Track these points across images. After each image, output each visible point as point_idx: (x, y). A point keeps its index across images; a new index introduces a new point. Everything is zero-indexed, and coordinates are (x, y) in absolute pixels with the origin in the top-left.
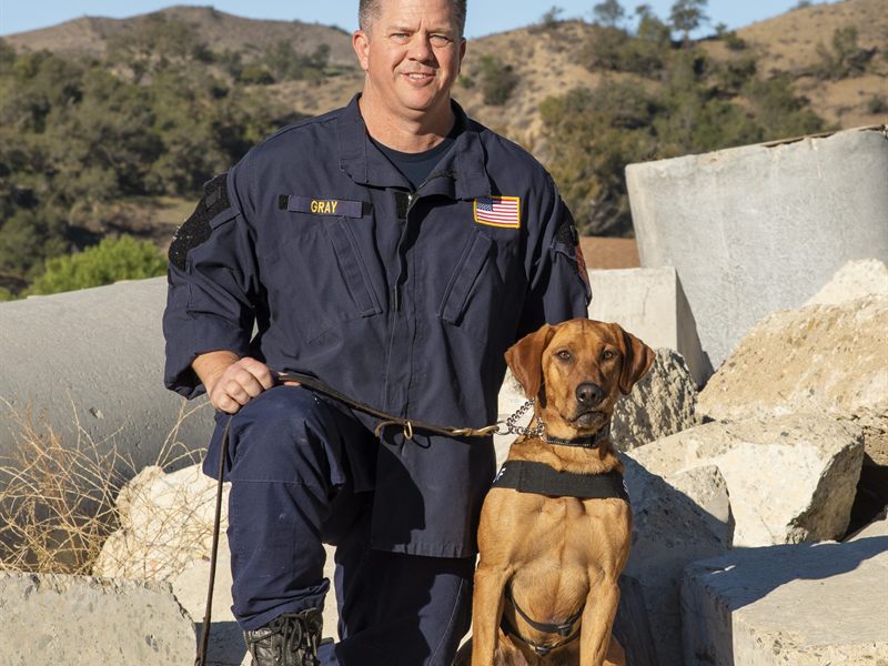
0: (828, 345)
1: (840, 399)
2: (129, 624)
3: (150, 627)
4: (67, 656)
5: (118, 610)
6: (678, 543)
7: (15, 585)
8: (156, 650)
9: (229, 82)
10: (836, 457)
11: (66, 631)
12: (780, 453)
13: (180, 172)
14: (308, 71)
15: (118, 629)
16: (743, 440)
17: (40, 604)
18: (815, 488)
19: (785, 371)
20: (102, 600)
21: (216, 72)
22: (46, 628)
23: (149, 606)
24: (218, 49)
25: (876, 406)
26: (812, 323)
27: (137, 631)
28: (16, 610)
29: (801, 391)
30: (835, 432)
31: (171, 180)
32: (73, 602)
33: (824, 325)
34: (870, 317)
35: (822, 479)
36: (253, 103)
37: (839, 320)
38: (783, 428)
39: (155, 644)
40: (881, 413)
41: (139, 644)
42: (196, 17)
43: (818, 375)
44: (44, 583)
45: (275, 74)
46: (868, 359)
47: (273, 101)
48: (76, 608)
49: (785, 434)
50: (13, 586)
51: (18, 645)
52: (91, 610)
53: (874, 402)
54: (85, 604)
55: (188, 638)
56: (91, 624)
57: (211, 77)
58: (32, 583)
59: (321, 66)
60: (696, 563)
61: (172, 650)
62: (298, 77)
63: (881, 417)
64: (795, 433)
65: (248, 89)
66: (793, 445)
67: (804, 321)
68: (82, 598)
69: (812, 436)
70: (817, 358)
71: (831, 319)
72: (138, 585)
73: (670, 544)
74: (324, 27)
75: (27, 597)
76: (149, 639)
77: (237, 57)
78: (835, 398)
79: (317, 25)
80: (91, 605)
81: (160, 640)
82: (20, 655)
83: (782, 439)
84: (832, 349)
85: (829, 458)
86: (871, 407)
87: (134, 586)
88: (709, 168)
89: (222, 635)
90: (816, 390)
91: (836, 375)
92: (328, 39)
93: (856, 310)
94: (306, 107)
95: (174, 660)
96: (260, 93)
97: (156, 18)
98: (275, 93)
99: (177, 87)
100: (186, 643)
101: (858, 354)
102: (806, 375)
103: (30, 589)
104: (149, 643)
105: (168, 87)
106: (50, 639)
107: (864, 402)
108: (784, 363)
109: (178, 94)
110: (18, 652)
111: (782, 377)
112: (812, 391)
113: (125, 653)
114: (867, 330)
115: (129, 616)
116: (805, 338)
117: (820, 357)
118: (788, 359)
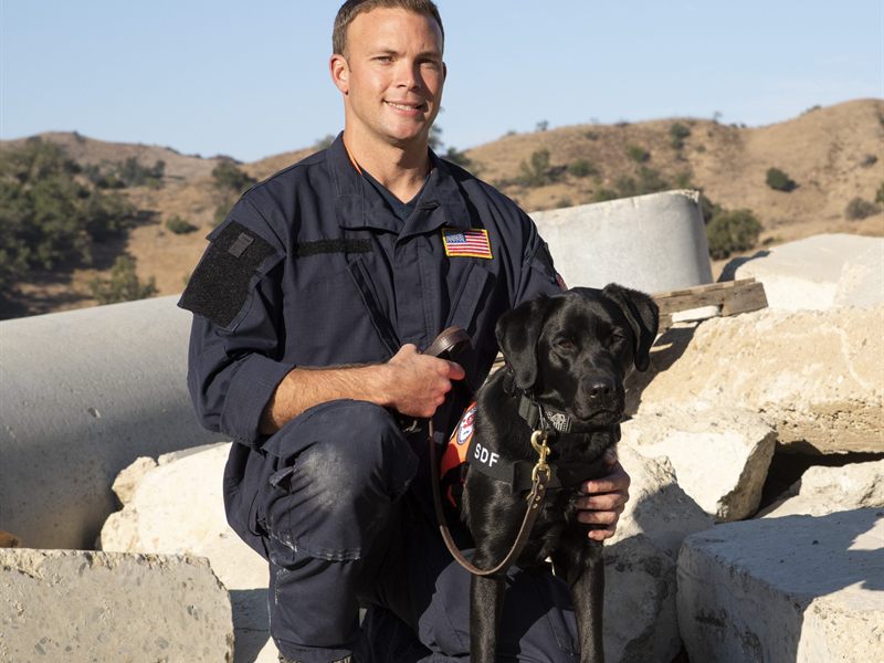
0: (732, 351)
1: (748, 395)
2: (173, 595)
3: (191, 598)
4: (118, 627)
5: (162, 584)
6: (674, 518)
7: (70, 562)
8: (197, 619)
9: (91, 188)
10: (759, 443)
11: (116, 603)
12: (712, 440)
13: (55, 253)
14: (149, 180)
15: (163, 600)
16: (678, 430)
17: (93, 580)
18: (742, 470)
19: (694, 373)
20: (148, 575)
21: (81, 180)
22: (100, 601)
23: (190, 579)
24: (82, 162)
25: (782, 401)
26: (714, 333)
27: (179, 602)
28: (71, 586)
29: (711, 389)
30: (755, 422)
31: (48, 259)
32: (122, 577)
33: (727, 334)
34: (769, 327)
35: (748, 463)
36: (109, 203)
37: (740, 330)
38: (711, 419)
39: (196, 614)
40: (787, 407)
41: (182, 614)
42: (65, 140)
43: (726, 376)
44: (96, 560)
45: (125, 181)
46: (771, 361)
47: (124, 202)
48: (125, 583)
49: (714, 424)
50: (68, 563)
51: (74, 618)
52: (139, 584)
53: (780, 397)
54: (133, 578)
55: (224, 607)
56: (138, 597)
57: (77, 184)
58: (86, 561)
59: (158, 176)
60: (694, 535)
61: (210, 619)
62: (141, 183)
63: (785, 410)
64: (723, 423)
65: (106, 192)
66: (722, 433)
67: (707, 331)
68: (130, 573)
69: (738, 426)
70: (723, 361)
71: (732, 329)
72: (180, 559)
73: (667, 518)
74: (160, 148)
75: (81, 573)
76: (190, 610)
77: (96, 169)
78: (743, 394)
79: (155, 147)
80: (138, 579)
81: (200, 610)
82: (75, 626)
83: (712, 428)
84: (736, 354)
85: (753, 445)
86: (777, 402)
87: (177, 561)
88: (552, 222)
89: (247, 604)
90: (724, 388)
91: (742, 376)
92: (163, 157)
93: (755, 322)
94: (149, 205)
95: (212, 628)
96: (114, 195)
97: (35, 140)
98: (127, 195)
99: (52, 191)
100: (222, 612)
101: (761, 358)
102: (714, 376)
103: (83, 566)
104: (190, 613)
105: (45, 191)
106: (102, 611)
107: (770, 397)
108: (692, 366)
109: (54, 196)
110: (73, 624)
111: (691, 378)
112: (721, 389)
113: (169, 622)
114: (768, 338)
115: (173, 589)
116: (709, 345)
117: (727, 360)
118: (696, 362)
